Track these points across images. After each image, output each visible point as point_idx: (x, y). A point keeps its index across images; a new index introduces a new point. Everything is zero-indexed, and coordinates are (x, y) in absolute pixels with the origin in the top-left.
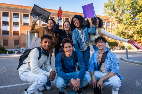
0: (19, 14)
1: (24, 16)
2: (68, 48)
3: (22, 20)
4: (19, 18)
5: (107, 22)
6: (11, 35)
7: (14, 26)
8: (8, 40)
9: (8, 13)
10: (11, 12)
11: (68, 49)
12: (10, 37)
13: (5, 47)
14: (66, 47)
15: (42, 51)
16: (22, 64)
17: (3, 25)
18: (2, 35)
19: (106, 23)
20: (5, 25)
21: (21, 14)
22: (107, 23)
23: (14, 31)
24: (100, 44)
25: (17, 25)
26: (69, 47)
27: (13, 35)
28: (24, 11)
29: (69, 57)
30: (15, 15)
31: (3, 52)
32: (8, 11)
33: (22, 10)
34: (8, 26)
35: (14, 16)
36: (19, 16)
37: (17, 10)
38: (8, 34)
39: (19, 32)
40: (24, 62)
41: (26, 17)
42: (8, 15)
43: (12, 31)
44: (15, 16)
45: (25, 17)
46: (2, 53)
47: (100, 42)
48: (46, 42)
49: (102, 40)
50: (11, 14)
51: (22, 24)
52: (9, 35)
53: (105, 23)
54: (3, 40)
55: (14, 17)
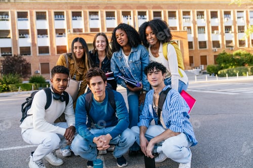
0: (63, 12)
1: (73, 16)
2: (97, 85)
3: (71, 24)
4: (64, 20)
5: (249, 10)
6: (53, 54)
7: (58, 36)
8: (48, 63)
9: (45, 12)
10: (50, 10)
11: (96, 87)
12: (51, 58)
13: (44, 76)
14: (94, 84)
15: (52, 95)
16: (26, 117)
17: (39, 37)
18: (38, 54)
19: (247, 12)
20: (41, 36)
21: (67, 12)
22: (249, 13)
23: (58, 47)
24: (153, 75)
25: (62, 34)
26: (99, 83)
27: (56, 54)
28: (72, 5)
29: (100, 101)
30: (58, 15)
31: (41, 86)
32: (45, 9)
33: (69, 5)
34: (47, 37)
35: (55, 17)
36: (64, 17)
37: (61, 6)
38: (48, 52)
39: (65, 47)
40: (28, 114)
41: (77, 18)
42: (46, 16)
43: (55, 46)
44: (58, 17)
45: (74, 18)
46: (40, 88)
47: (152, 73)
48: (59, 80)
49: (156, 68)
50: (50, 15)
51: (69, 31)
52: (50, 54)
53: (245, 13)
54: (41, 64)
55: (56, 20)
